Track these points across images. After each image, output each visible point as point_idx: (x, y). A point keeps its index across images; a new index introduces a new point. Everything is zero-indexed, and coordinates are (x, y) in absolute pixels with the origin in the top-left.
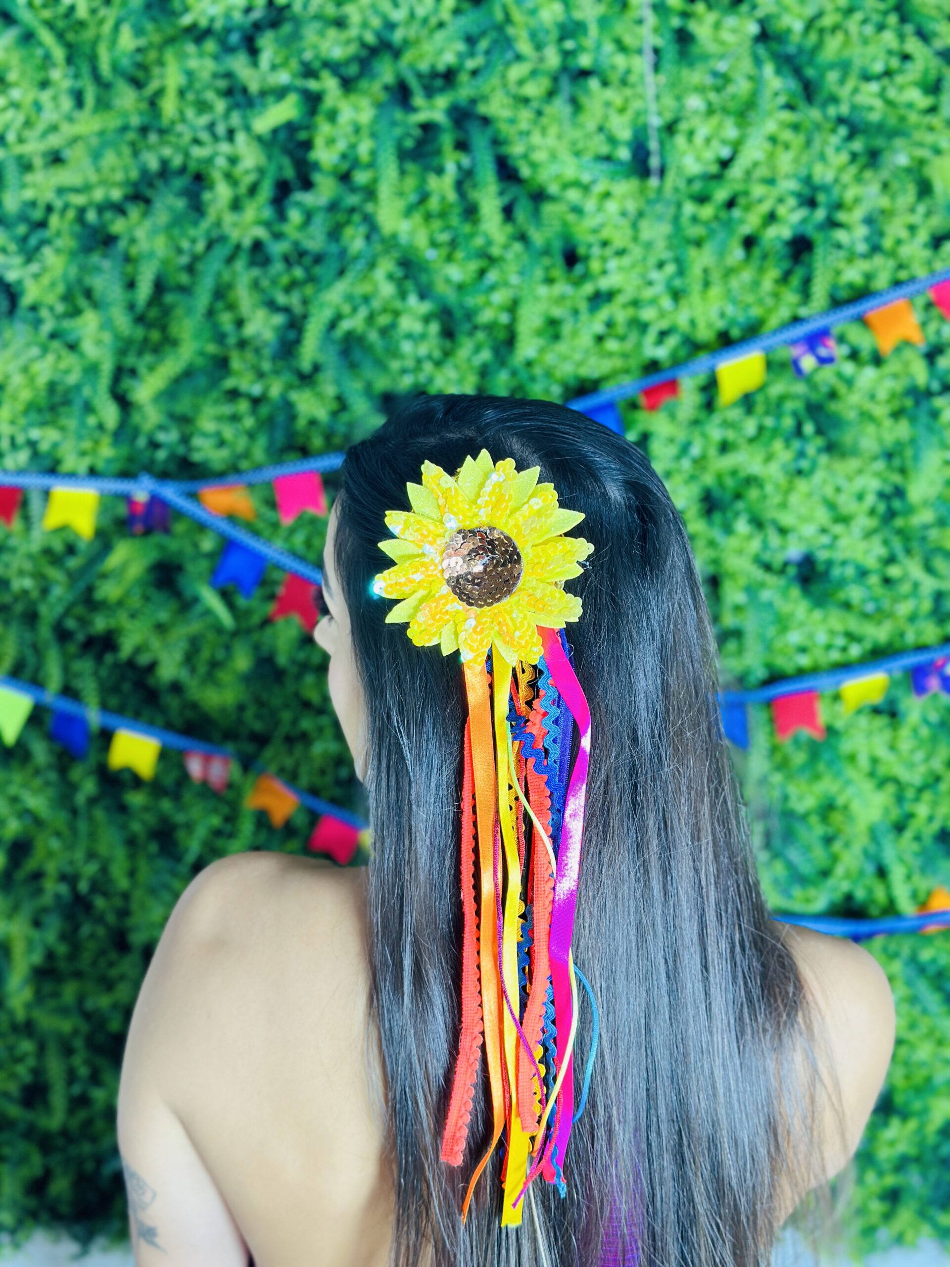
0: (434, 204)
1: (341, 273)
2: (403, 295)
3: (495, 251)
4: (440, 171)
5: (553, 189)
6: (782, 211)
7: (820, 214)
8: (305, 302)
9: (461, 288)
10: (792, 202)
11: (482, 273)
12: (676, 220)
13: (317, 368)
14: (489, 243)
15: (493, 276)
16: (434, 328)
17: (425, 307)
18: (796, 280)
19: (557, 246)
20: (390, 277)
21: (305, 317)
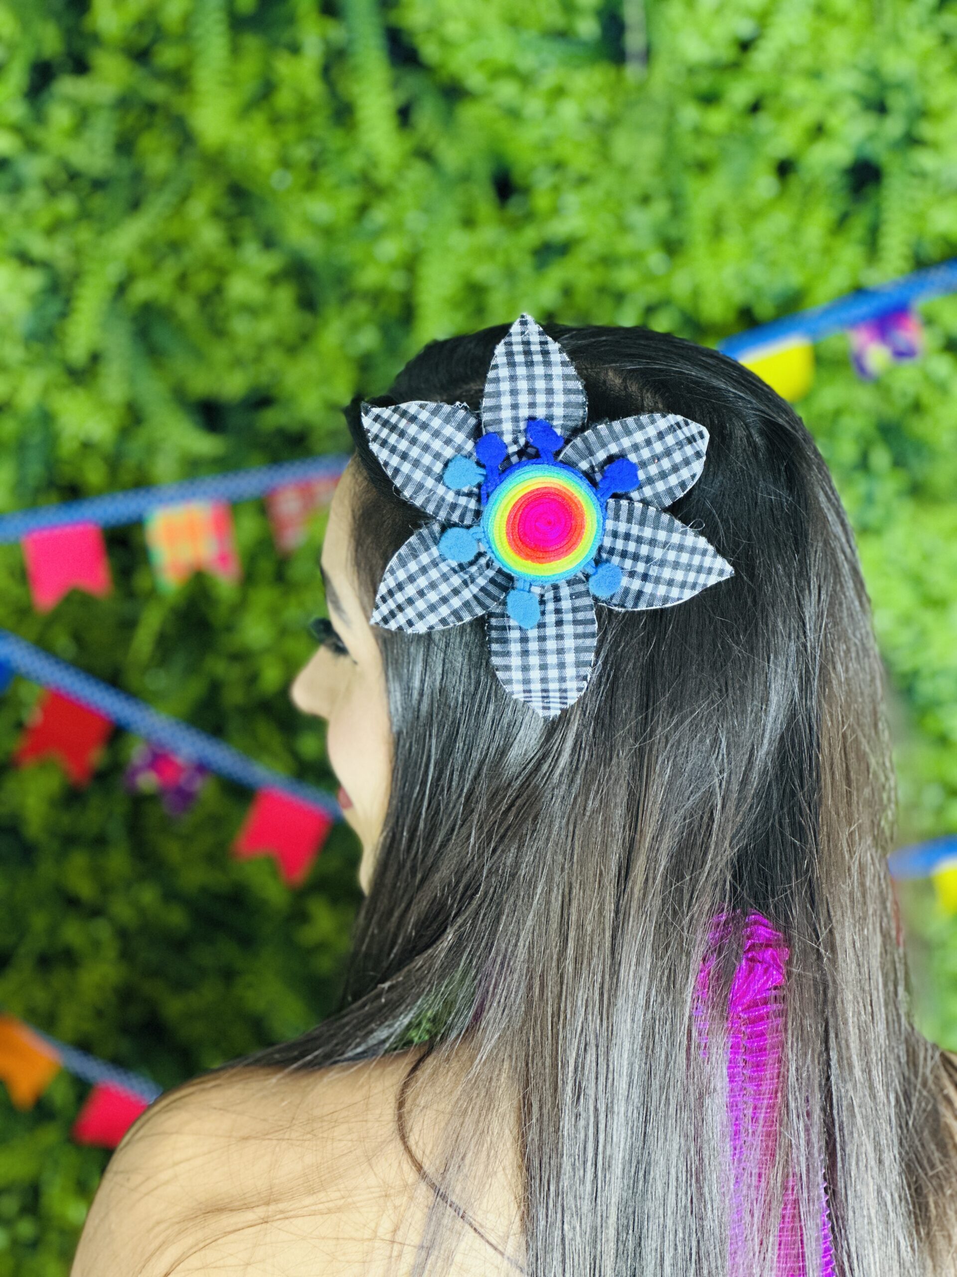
0: (284, 100)
1: (135, 205)
2: (234, 242)
3: (384, 175)
4: (295, 49)
5: (474, 80)
6: (834, 121)
7: (894, 127)
8: (77, 252)
9: (328, 232)
10: (850, 105)
11: (362, 210)
12: (669, 132)
13: (95, 358)
14: (373, 162)
15: (380, 215)
16: (285, 296)
17: (269, 263)
18: (858, 227)
19: (483, 171)
20: (216, 214)
21: (77, 276)
